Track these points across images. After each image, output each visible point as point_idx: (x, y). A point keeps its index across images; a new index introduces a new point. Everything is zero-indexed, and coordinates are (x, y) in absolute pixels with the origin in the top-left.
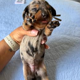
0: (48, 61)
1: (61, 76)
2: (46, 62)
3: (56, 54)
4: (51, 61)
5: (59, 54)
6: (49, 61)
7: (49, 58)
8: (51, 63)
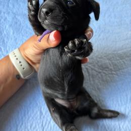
0: (104, 71)
1: (126, 98)
2: (102, 73)
3: (118, 61)
4: (110, 72)
5: (125, 63)
6: (106, 72)
7: (108, 68)
8: (110, 75)
